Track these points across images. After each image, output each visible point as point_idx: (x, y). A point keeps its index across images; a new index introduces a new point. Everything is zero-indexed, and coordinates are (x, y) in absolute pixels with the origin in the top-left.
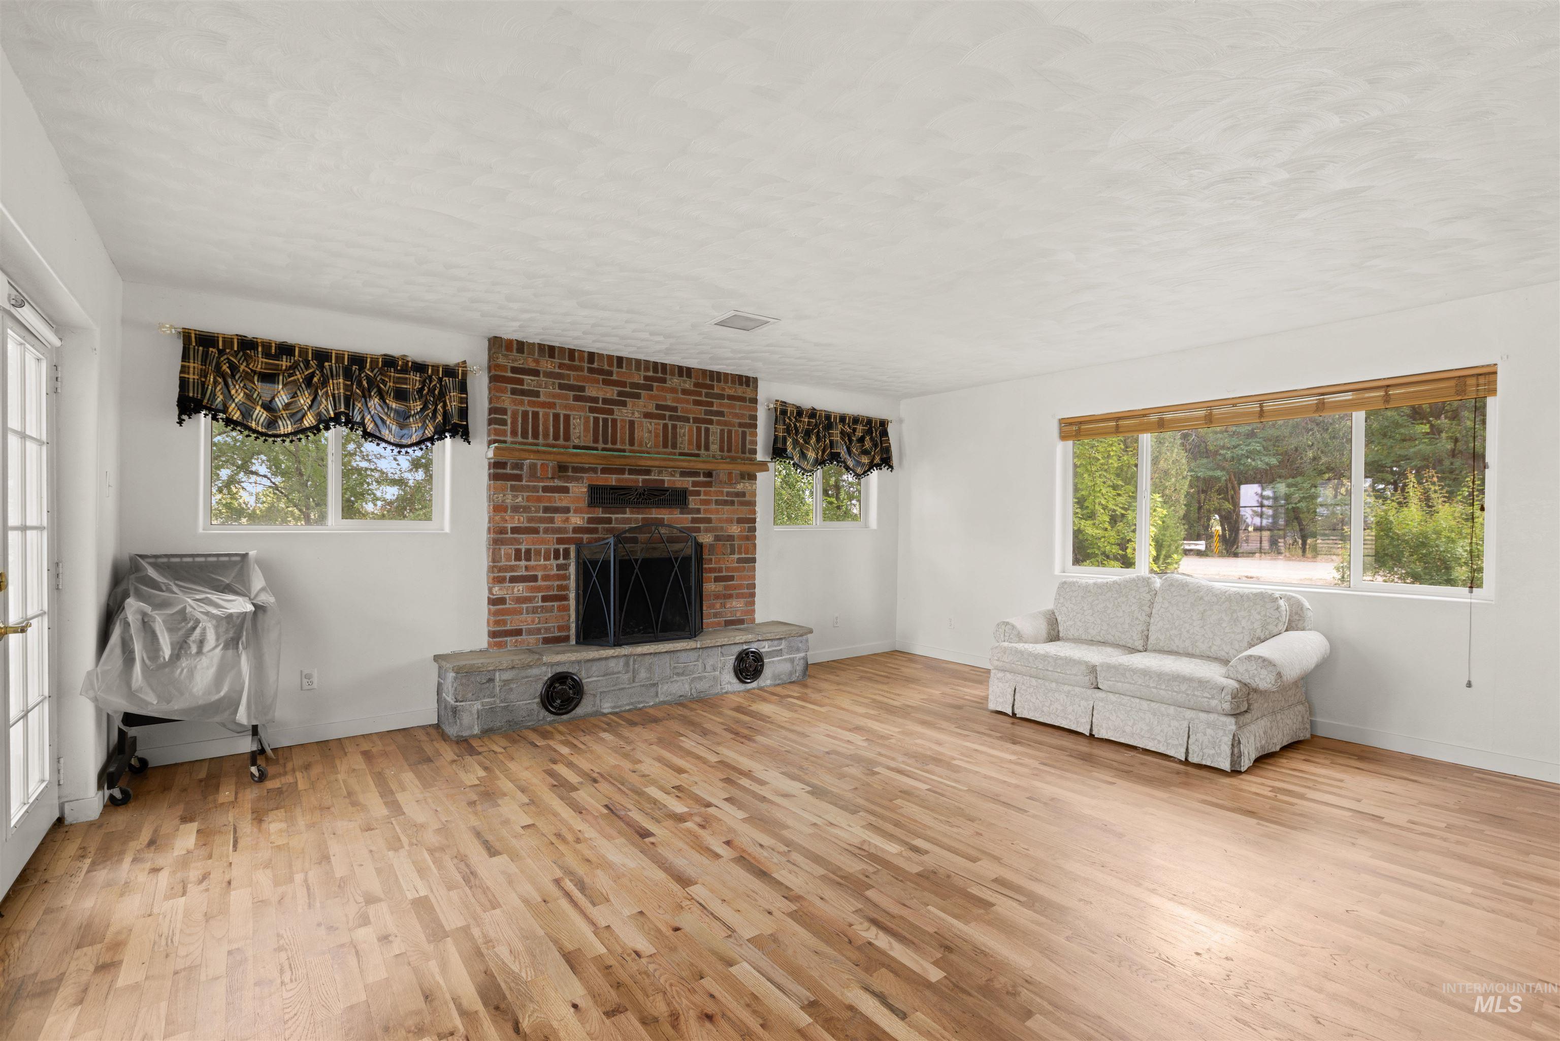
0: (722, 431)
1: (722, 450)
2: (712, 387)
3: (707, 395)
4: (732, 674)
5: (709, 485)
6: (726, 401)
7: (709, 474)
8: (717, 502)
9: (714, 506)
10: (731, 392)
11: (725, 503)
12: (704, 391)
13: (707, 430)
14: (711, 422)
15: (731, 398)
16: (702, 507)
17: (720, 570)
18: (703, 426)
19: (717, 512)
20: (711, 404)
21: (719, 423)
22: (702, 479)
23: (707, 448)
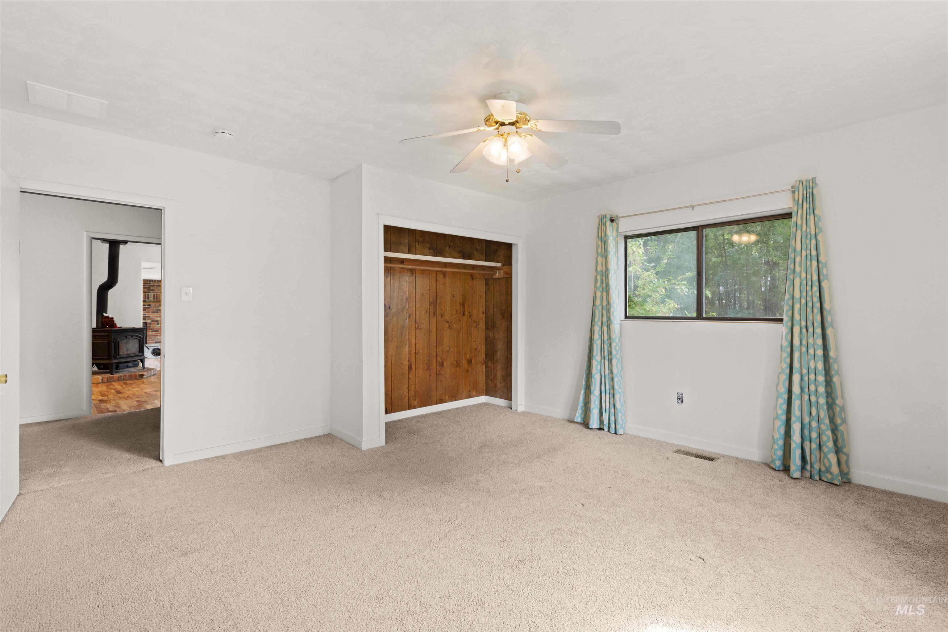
0: (154, 295)
1: (154, 299)
2: (150, 284)
3: (148, 286)
4: (151, 354)
5: (150, 308)
6: (155, 287)
7: (150, 305)
8: (152, 312)
9: (151, 313)
10: (157, 285)
11: (155, 312)
12: (147, 285)
13: (148, 295)
14: (150, 292)
15: (156, 286)
16: (147, 314)
17: (154, 329)
18: (147, 293)
19: (152, 314)
20: (150, 288)
21: (152, 292)
22: (147, 306)
23: (148, 299)
